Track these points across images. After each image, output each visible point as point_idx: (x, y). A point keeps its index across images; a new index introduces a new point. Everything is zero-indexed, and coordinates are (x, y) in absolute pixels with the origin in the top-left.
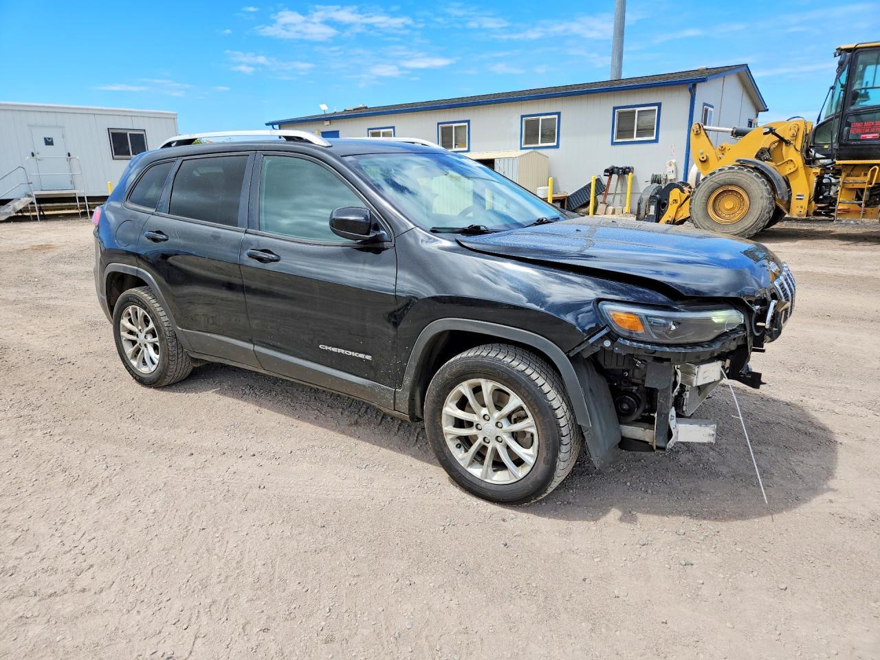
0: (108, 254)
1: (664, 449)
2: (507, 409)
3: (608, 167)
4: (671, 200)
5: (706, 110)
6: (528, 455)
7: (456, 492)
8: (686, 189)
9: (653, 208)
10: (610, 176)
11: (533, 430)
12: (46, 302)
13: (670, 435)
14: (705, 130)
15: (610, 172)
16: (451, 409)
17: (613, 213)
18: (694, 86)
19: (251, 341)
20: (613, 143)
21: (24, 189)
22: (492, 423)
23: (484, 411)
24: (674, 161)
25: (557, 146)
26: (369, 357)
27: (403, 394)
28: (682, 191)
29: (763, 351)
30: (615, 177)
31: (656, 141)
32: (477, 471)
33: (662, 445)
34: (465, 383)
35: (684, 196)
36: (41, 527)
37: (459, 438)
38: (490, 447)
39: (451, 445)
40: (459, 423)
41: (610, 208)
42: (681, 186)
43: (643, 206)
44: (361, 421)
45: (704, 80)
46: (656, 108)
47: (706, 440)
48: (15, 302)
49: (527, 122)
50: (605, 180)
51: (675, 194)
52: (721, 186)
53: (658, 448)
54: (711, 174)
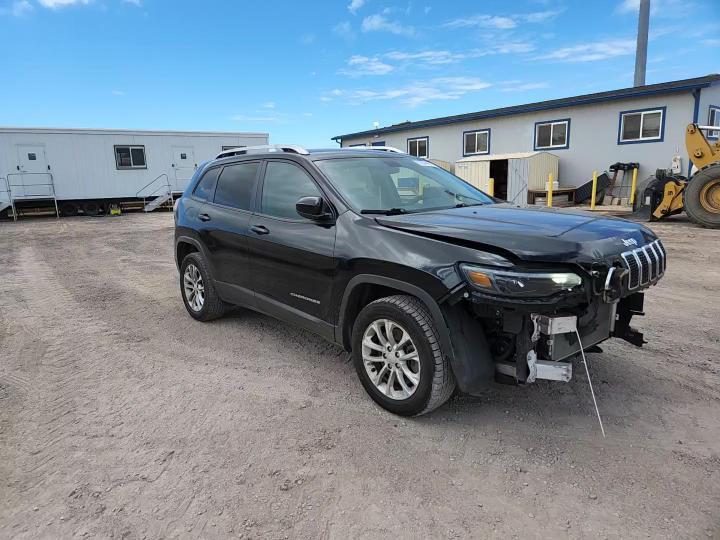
0: (179, 230)
1: (523, 383)
2: (402, 342)
3: (614, 163)
4: (666, 192)
5: (713, 112)
6: (415, 378)
7: (369, 405)
8: (682, 182)
9: (648, 199)
10: (616, 171)
11: (417, 359)
12: (158, 265)
13: (528, 372)
14: (700, 130)
15: (616, 168)
16: (367, 342)
17: (619, 204)
18: (698, 91)
19: (253, 290)
20: (619, 143)
21: (166, 189)
22: (393, 353)
23: (388, 345)
24: (679, 157)
25: (567, 147)
26: (318, 302)
27: (339, 329)
28: (678, 184)
29: (643, 314)
30: (620, 172)
31: (662, 140)
32: (383, 389)
33: (522, 380)
34: (375, 322)
35: (680, 188)
36: (103, 399)
37: (373, 363)
38: (392, 371)
39: (368, 369)
40: (375, 353)
41: (616, 200)
42: (677, 179)
43: (639, 197)
44: (327, 352)
45: (707, 86)
46: (661, 111)
47: (559, 378)
48: (140, 264)
49: (540, 128)
50: (611, 175)
51: (670, 186)
52: (713, 179)
53: (520, 382)
54: (703, 169)
